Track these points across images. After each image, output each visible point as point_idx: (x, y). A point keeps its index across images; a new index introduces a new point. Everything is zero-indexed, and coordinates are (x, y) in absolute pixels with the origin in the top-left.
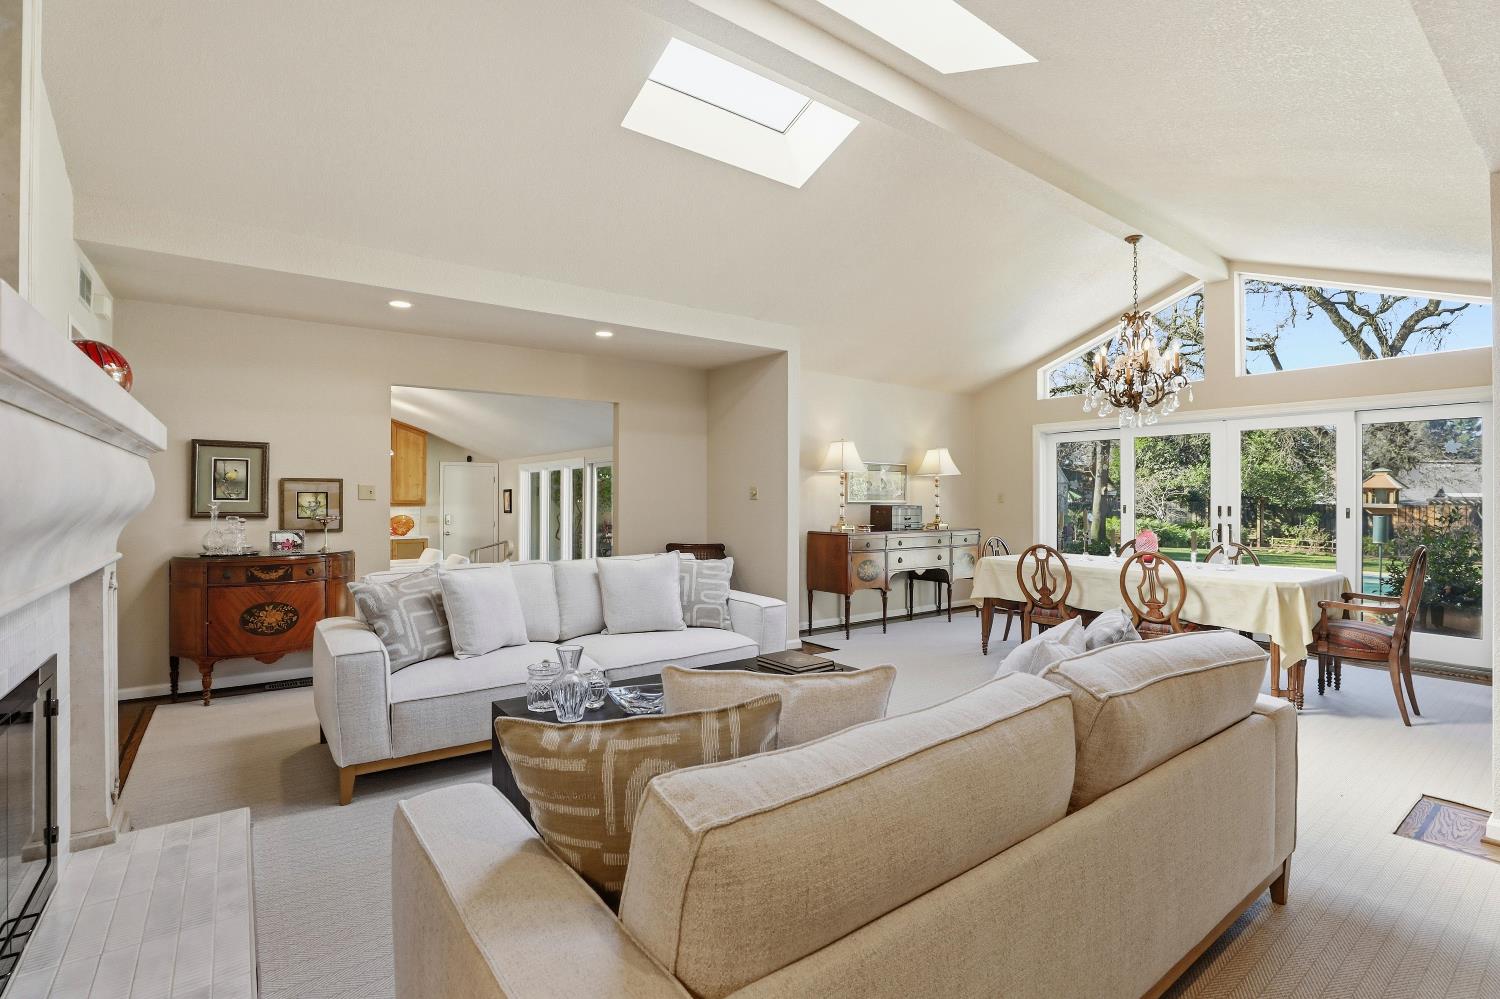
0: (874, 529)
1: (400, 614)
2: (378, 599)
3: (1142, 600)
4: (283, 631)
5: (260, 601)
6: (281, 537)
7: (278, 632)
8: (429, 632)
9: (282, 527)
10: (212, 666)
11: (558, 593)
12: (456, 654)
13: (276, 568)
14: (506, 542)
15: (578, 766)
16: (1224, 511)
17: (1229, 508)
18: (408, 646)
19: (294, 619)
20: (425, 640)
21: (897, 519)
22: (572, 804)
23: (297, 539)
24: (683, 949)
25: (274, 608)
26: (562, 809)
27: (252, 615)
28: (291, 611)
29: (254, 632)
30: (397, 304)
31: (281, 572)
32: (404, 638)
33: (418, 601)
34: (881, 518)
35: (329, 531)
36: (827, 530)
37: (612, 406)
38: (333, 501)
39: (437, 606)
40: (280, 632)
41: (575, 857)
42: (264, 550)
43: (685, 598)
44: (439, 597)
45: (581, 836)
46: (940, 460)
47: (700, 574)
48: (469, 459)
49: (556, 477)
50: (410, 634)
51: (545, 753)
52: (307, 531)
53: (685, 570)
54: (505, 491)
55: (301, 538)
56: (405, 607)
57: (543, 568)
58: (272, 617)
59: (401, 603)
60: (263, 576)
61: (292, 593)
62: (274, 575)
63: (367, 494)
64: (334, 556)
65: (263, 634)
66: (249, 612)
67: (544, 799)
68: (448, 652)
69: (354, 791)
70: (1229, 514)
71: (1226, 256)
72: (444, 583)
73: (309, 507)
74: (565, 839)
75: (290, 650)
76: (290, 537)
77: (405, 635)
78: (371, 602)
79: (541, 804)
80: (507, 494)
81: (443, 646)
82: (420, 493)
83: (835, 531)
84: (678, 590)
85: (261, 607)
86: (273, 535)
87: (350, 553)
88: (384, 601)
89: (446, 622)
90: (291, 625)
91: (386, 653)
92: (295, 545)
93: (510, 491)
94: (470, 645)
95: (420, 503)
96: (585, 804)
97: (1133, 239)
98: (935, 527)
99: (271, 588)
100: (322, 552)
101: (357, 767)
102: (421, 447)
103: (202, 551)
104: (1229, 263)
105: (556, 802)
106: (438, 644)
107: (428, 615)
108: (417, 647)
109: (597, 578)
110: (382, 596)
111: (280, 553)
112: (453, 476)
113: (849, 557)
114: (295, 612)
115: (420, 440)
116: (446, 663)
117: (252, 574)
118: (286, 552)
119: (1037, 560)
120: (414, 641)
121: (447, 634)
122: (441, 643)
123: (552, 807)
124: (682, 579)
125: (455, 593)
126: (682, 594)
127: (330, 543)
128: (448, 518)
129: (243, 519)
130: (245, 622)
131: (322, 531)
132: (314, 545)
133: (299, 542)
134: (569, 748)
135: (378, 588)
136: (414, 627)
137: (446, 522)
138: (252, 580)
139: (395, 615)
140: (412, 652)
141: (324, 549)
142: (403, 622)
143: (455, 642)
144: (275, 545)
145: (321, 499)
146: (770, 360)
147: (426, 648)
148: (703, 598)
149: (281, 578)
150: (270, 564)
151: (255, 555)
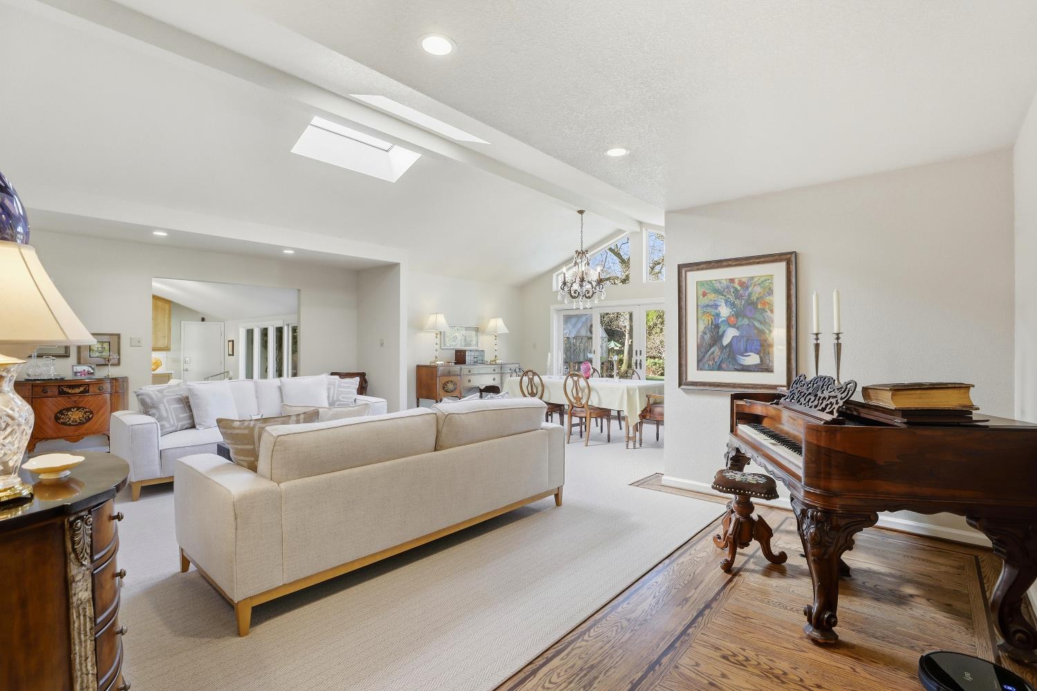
0: (456, 363)
1: (165, 406)
2: (152, 399)
3: (573, 397)
4: (84, 423)
5: (68, 406)
6: (80, 368)
7: (80, 424)
8: (181, 416)
9: (79, 363)
10: (35, 445)
11: (257, 397)
12: (197, 427)
13: (79, 386)
14: (228, 372)
15: (246, 432)
16: (638, 352)
17: (641, 351)
18: (169, 422)
19: (91, 416)
20: (179, 420)
21: (469, 358)
22: (245, 444)
23: (90, 369)
24: (273, 471)
25: (77, 410)
26: (240, 447)
27: (63, 414)
28: (88, 412)
29: (64, 424)
30: (157, 233)
31: (82, 389)
32: (167, 419)
33: (175, 399)
34: (460, 357)
35: (112, 365)
36: (428, 364)
37: (297, 291)
38: (114, 347)
39: (186, 403)
40: (81, 424)
41: (245, 464)
42: (68, 375)
43: (331, 399)
44: (187, 398)
45: (247, 456)
46: (498, 324)
47: (340, 386)
48: (203, 320)
49: (265, 333)
50: (170, 416)
51: (234, 428)
52: (97, 365)
53: (330, 384)
54: (229, 341)
55: (93, 369)
56: (168, 402)
57: (249, 384)
58: (76, 416)
59: (165, 400)
60: (70, 391)
61: (89, 401)
62: (77, 391)
63: (136, 343)
64: (116, 379)
65: (70, 425)
66: (61, 412)
67: (234, 444)
68: (193, 426)
69: (140, 494)
70: (641, 355)
71: (639, 220)
72: (190, 390)
73: (97, 351)
74: (242, 458)
75: (87, 434)
76: (86, 368)
77: (168, 417)
78: (148, 400)
79: (233, 446)
80: (231, 343)
81: (190, 424)
82: (166, 342)
83: (432, 364)
84: (326, 394)
85: (68, 409)
86: (75, 368)
87: (126, 377)
88: (155, 399)
89: (191, 410)
90: (89, 419)
91: (159, 426)
92: (89, 373)
93: (233, 341)
94: (204, 422)
95: (167, 349)
96: (248, 444)
97: (581, 212)
98: (493, 363)
99: (74, 399)
100: (107, 378)
101: (141, 482)
102: (167, 311)
103: (27, 377)
104: (640, 223)
105: (238, 444)
106: (187, 422)
107: (179, 408)
108: (174, 423)
109: (280, 389)
110: (154, 397)
111: (79, 377)
112: (191, 331)
113: (438, 379)
114: (91, 413)
115: (167, 306)
116: (193, 431)
117: (62, 390)
118: (83, 377)
119: (529, 378)
120: (173, 420)
121: (192, 417)
122: (190, 421)
123: (236, 446)
124: (329, 389)
125: (196, 395)
126: (328, 397)
127: (112, 372)
128: (187, 359)
129: (54, 358)
130: (57, 418)
131: (107, 365)
132: (101, 373)
133: (92, 371)
134: (243, 426)
135: (151, 393)
136: (173, 414)
137: (185, 362)
138: (61, 393)
139: (162, 407)
140: (173, 426)
141: (108, 375)
142: (166, 410)
143: (197, 420)
144: (76, 373)
145: (106, 345)
146: (389, 269)
147: (180, 424)
148: (341, 399)
149: (81, 392)
150: (73, 385)
151: (62, 379)
